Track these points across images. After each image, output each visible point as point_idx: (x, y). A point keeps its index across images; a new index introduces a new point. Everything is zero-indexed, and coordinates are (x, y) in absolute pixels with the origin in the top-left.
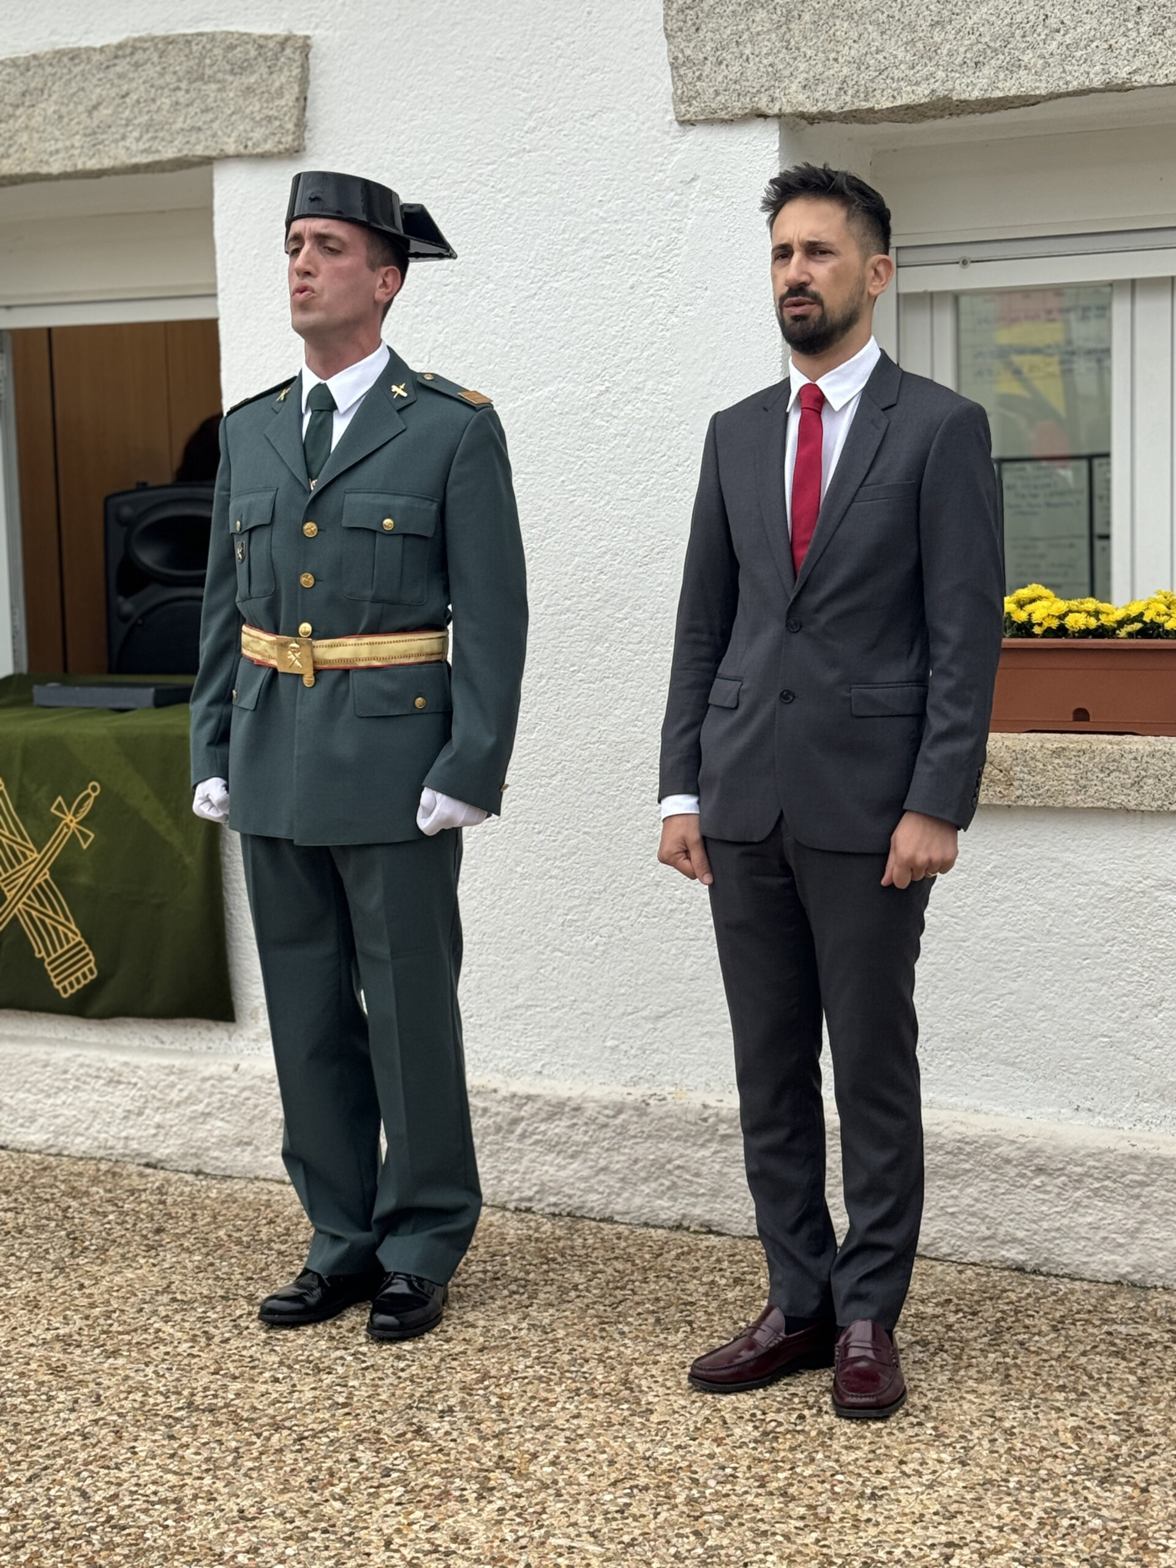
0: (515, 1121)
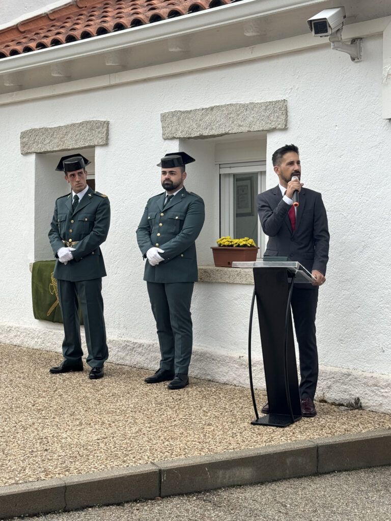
0: (134, 348)
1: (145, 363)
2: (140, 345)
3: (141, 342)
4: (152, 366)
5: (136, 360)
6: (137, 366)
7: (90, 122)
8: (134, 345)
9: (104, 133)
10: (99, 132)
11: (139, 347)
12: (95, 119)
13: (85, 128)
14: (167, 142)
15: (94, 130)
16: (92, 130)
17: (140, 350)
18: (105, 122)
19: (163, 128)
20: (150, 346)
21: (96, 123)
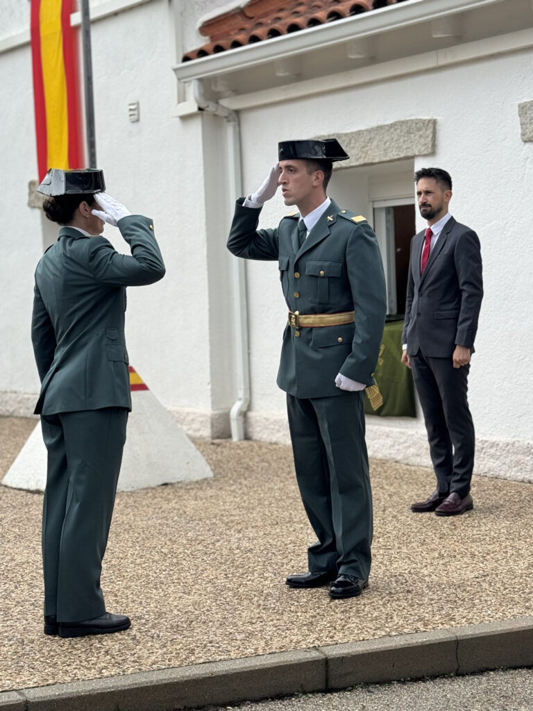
1: (500, 470)
2: (493, 445)
3: (494, 440)
4: (512, 473)
5: (487, 466)
6: (488, 475)
7: (407, 122)
8: (484, 444)
9: (428, 137)
10: (421, 136)
11: (491, 447)
12: (413, 118)
13: (398, 131)
14: (528, 145)
15: (413, 133)
16: (410, 133)
17: (493, 451)
18: (429, 121)
19: (521, 125)
20: (508, 445)
21: (417, 124)
